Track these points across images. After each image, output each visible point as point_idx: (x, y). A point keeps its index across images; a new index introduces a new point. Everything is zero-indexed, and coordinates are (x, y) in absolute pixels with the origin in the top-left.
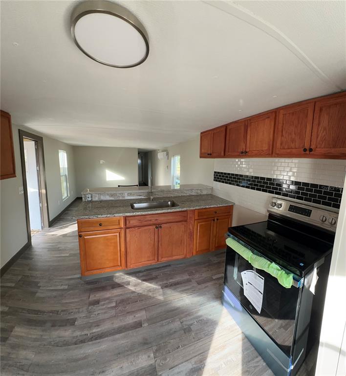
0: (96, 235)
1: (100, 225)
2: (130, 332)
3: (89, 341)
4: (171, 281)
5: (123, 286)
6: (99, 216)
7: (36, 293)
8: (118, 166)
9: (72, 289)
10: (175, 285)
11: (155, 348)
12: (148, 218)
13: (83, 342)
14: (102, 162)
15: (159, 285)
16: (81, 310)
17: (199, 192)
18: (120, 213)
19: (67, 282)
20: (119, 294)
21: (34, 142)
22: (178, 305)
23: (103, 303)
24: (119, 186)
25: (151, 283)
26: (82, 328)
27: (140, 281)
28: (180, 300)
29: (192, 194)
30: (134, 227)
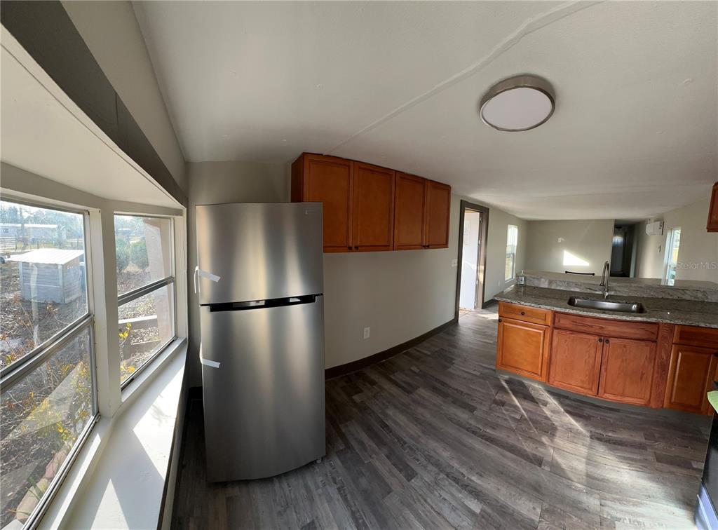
0: (516, 324)
1: (523, 314)
2: (524, 461)
3: (479, 436)
4: (610, 434)
5: (537, 403)
6: (522, 303)
7: (448, 368)
8: (582, 247)
9: (483, 378)
10: (614, 443)
11: (546, 506)
12: (588, 322)
13: (474, 433)
14: (560, 240)
15: (588, 431)
16: (484, 403)
17: (700, 295)
18: (549, 305)
19: (481, 370)
20: (530, 409)
21: (479, 213)
22: (608, 476)
23: (507, 408)
24: (566, 272)
25: (576, 421)
26: (478, 420)
27: (562, 410)
28: (614, 470)
29: (684, 297)
30: (566, 329)
